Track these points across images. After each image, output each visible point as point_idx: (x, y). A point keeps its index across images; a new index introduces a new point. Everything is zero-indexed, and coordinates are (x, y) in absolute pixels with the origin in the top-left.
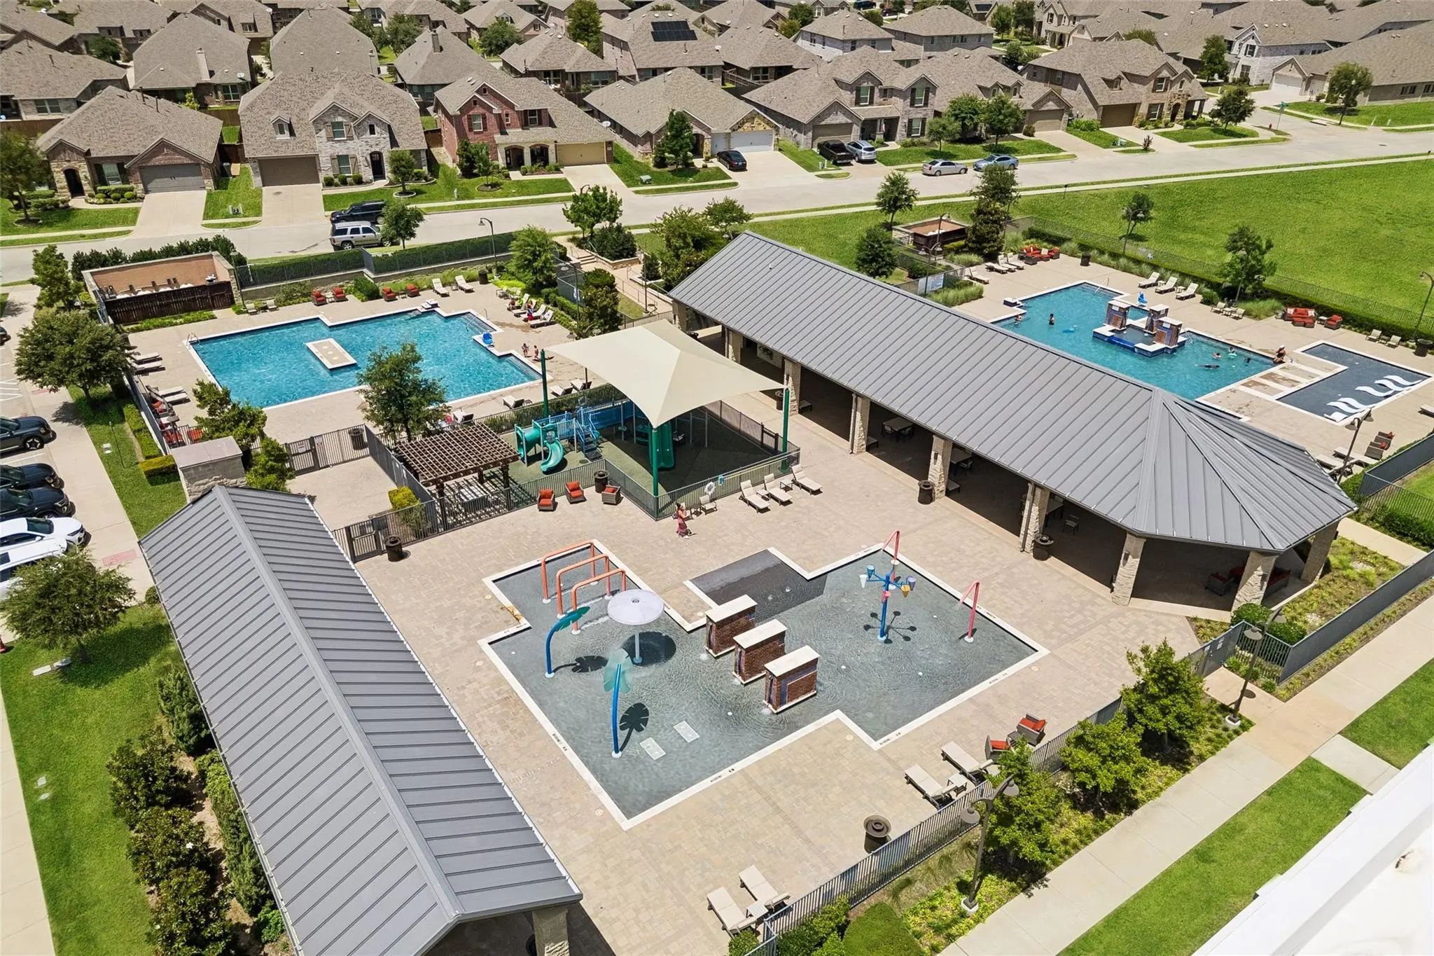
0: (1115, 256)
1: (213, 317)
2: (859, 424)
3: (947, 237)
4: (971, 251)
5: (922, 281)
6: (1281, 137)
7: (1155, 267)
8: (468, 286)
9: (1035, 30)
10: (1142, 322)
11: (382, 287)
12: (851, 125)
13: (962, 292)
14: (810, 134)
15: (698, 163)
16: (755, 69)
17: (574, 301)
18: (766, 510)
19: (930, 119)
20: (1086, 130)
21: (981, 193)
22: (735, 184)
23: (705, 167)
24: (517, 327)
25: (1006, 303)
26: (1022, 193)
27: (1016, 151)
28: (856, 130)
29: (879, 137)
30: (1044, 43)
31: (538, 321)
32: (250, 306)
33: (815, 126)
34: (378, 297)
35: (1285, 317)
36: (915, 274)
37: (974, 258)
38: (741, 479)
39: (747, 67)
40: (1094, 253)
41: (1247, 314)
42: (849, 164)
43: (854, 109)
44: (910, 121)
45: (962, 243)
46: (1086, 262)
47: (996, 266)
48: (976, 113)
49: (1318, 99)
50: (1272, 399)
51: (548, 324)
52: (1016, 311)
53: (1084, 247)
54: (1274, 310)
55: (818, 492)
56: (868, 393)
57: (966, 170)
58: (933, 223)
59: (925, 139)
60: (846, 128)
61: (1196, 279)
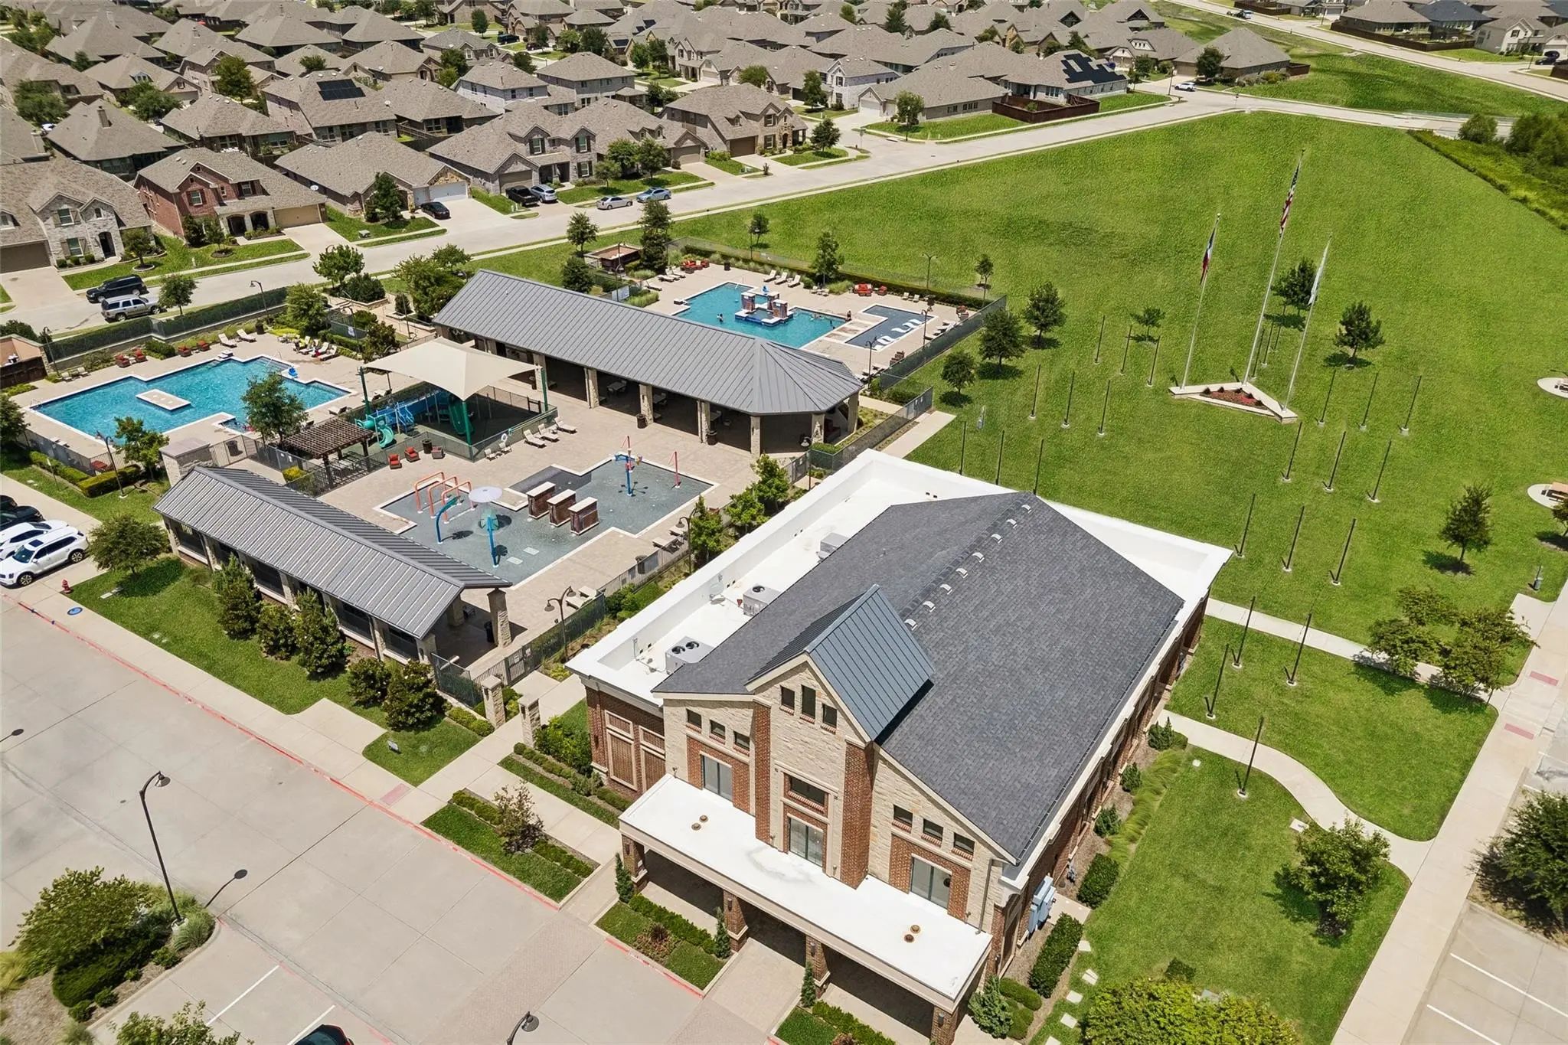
0: (746, 261)
1: (34, 388)
2: (591, 387)
3: (626, 259)
4: (646, 267)
5: (614, 293)
6: (864, 155)
7: (773, 266)
8: (249, 337)
9: (670, 65)
10: (765, 306)
11: (177, 345)
12: (530, 171)
13: (644, 298)
14: (497, 182)
15: (406, 215)
16: (427, 121)
17: (350, 337)
18: (543, 446)
19: (595, 162)
20: (720, 161)
21: (646, 222)
22: (444, 231)
23: (413, 218)
24: (310, 362)
25: (676, 303)
26: (675, 219)
27: (668, 183)
28: (535, 175)
29: (556, 179)
30: (679, 75)
31: (325, 356)
32: (65, 374)
33: (501, 175)
34: (175, 355)
35: (854, 291)
36: (608, 289)
37: (649, 273)
38: (523, 430)
39: (419, 120)
40: (732, 260)
41: (831, 292)
42: (536, 205)
43: (530, 158)
44: (579, 165)
45: (638, 262)
46: (727, 268)
47: (665, 277)
48: (631, 155)
49: (892, 120)
50: (843, 343)
51: (334, 356)
52: (683, 307)
53: (725, 257)
54: (848, 287)
55: (573, 432)
56: (594, 366)
57: (631, 203)
58: (613, 249)
59: (593, 178)
60: (526, 175)
61: (800, 272)
